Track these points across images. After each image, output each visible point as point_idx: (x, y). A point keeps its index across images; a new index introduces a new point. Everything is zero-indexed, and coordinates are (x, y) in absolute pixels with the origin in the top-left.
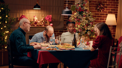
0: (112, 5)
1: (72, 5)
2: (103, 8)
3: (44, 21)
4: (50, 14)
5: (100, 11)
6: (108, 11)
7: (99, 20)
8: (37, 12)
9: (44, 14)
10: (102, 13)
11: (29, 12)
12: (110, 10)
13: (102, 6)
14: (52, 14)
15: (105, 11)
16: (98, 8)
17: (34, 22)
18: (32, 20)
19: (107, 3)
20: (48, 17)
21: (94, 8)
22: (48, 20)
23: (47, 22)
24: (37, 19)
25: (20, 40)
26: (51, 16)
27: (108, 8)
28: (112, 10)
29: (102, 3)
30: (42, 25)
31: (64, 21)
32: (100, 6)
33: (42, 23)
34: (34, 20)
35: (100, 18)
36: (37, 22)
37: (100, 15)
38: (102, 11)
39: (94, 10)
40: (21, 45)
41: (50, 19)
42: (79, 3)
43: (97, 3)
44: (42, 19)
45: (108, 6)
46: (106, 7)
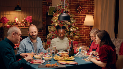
0: (88, 7)
1: (50, 7)
2: (81, 10)
3: (24, 22)
4: (30, 15)
5: (79, 12)
6: (85, 12)
7: (78, 21)
8: (18, 13)
9: (24, 16)
10: (80, 14)
11: (9, 13)
12: (86, 11)
13: (81, 7)
14: (32, 15)
15: (83, 12)
16: (77, 10)
17: (15, 23)
18: (13, 21)
19: (85, 5)
20: (28, 18)
21: (74, 9)
22: (29, 21)
23: (27, 23)
24: (18, 20)
25: (10, 55)
26: (31, 17)
27: (85, 10)
28: (88, 11)
29: (81, 5)
30: (24, 26)
31: (43, 21)
32: (79, 8)
33: (23, 24)
34: (15, 21)
35: (78, 19)
36: (18, 23)
37: (78, 16)
38: (80, 12)
39: (74, 12)
40: (12, 61)
41: (30, 20)
42: (61, 5)
43: (76, 5)
44: (23, 20)
45: (85, 8)
46: (84, 9)
